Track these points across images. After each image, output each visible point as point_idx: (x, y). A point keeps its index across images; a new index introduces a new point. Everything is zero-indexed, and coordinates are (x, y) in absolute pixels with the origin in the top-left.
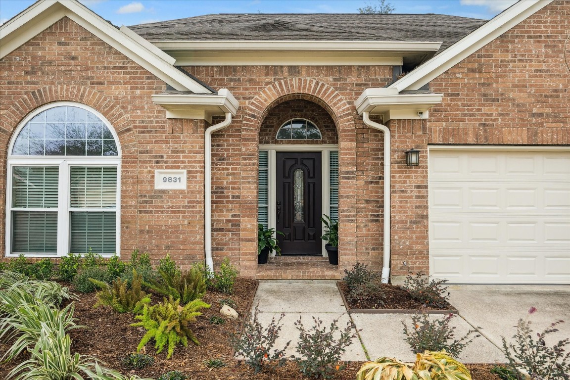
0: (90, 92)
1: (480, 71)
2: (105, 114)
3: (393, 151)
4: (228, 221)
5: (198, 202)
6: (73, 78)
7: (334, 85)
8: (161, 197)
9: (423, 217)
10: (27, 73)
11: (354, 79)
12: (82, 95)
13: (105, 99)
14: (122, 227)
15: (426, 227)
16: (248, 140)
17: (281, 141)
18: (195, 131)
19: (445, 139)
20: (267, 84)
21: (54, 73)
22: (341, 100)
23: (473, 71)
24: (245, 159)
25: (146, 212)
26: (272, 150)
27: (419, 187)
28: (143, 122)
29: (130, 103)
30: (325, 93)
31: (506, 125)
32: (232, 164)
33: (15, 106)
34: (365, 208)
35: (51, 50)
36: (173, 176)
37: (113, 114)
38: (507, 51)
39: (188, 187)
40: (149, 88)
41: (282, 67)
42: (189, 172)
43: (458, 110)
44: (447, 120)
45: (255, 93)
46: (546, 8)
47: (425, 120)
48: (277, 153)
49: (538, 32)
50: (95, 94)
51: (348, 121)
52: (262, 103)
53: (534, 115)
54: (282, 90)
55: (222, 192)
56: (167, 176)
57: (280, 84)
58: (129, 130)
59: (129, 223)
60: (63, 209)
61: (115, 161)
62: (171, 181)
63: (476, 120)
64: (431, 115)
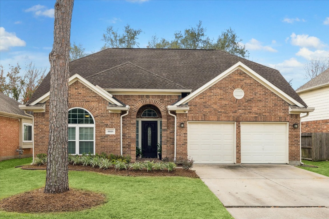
0: (85, 104)
1: (203, 98)
2: (90, 111)
3: (177, 123)
4: (127, 144)
5: (119, 138)
6: (80, 100)
7: (160, 101)
8: (108, 137)
9: (186, 143)
11: (166, 99)
12: (83, 105)
13: (90, 106)
14: (96, 146)
15: (187, 146)
16: (133, 119)
17: (143, 117)
18: (118, 117)
19: (193, 119)
20: (139, 101)
21: (74, 98)
22: (162, 106)
23: (201, 98)
24: (132, 125)
25: (103, 141)
26: (140, 120)
27: (185, 134)
28: (102, 114)
29: (97, 108)
30: (157, 104)
31: (211, 115)
32: (128, 126)
34: (169, 140)
35: (73, 91)
36: (111, 130)
37: (93, 111)
38: (211, 92)
39: (116, 134)
40: (104, 103)
41: (144, 95)
42: (116, 129)
43: (197, 110)
44: (193, 113)
45: (135, 104)
46: (223, 79)
47: (187, 113)
48: (142, 121)
49: (221, 86)
50: (87, 105)
51: (164, 113)
52: (137, 107)
53: (219, 112)
54: (144, 103)
55: (125, 135)
56: (109, 130)
57: (143, 101)
58: (97, 116)
59: (98, 144)
60: (77, 141)
61: (93, 126)
62: (110, 132)
63: (202, 113)
64: (188, 112)
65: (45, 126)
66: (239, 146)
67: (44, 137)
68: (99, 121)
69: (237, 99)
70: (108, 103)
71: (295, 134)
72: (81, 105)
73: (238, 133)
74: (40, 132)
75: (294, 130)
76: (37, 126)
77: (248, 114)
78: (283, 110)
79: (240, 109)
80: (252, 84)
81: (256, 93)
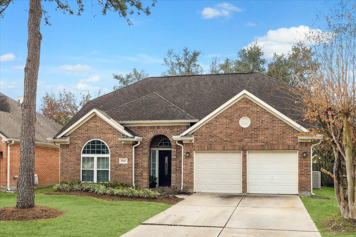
0: (102, 136)
1: (209, 128)
2: (106, 142)
3: (184, 152)
4: (140, 173)
5: (130, 167)
6: (98, 132)
7: (170, 132)
8: (121, 166)
9: (192, 172)
10: (86, 131)
11: (175, 130)
12: (100, 137)
13: (106, 138)
14: (111, 174)
15: (193, 175)
16: (145, 149)
17: (160, 147)
18: (130, 147)
19: (199, 149)
20: (151, 131)
21: (93, 131)
23: (207, 128)
24: (144, 154)
25: (117, 170)
26: (157, 150)
27: (191, 163)
28: (116, 144)
29: (112, 139)
30: (167, 134)
31: (216, 144)
32: (141, 156)
33: (83, 140)
34: (179, 169)
35: (92, 124)
37: (108, 142)
38: (217, 122)
39: (128, 163)
40: (118, 135)
41: (155, 126)
42: (128, 159)
43: (202, 140)
44: (199, 143)
45: (147, 135)
46: (229, 108)
47: (193, 143)
48: (159, 151)
49: (227, 115)
50: (104, 136)
51: (173, 143)
52: (149, 138)
53: (224, 141)
55: (138, 165)
56: (122, 160)
57: (154, 132)
58: (112, 147)
59: (112, 173)
60: (95, 169)
61: (108, 156)
62: (123, 161)
63: (207, 143)
64: (195, 141)
65: (69, 156)
66: (244, 176)
67: (69, 166)
68: (114, 151)
69: (243, 128)
70: (121, 135)
71: (305, 163)
72: (99, 137)
73: (244, 162)
74: (65, 161)
75: (304, 159)
76: (63, 156)
77: (254, 143)
78: (292, 138)
79: (246, 138)
80: (258, 111)
81: (263, 121)
